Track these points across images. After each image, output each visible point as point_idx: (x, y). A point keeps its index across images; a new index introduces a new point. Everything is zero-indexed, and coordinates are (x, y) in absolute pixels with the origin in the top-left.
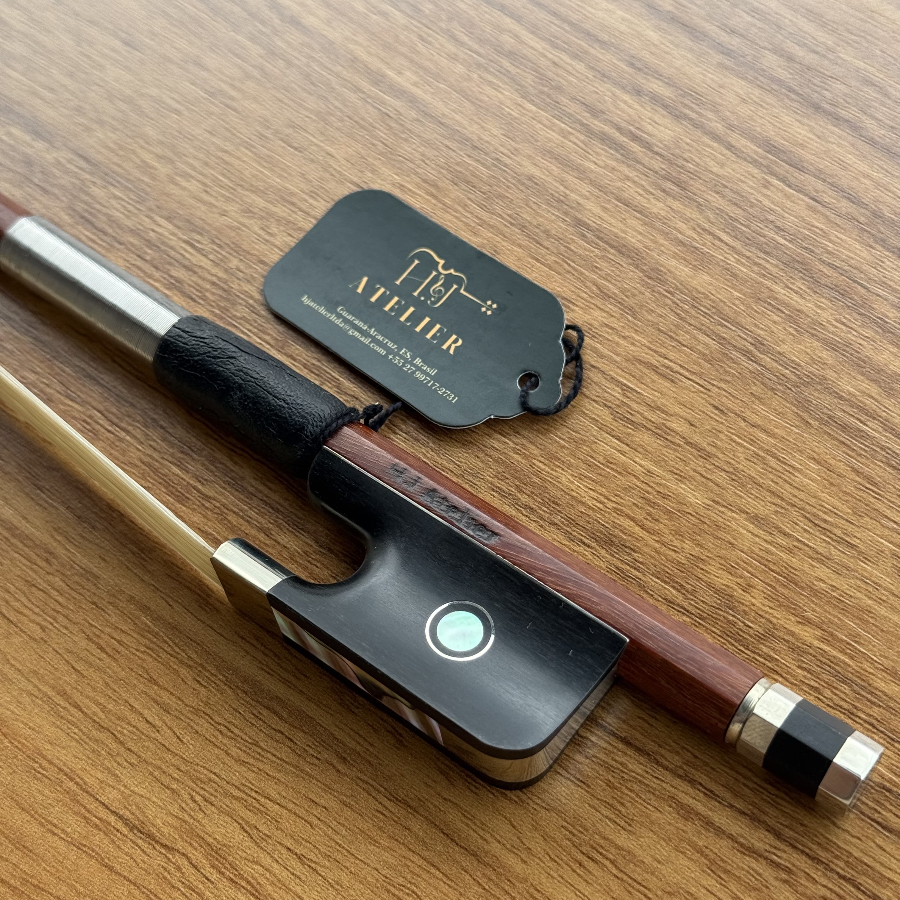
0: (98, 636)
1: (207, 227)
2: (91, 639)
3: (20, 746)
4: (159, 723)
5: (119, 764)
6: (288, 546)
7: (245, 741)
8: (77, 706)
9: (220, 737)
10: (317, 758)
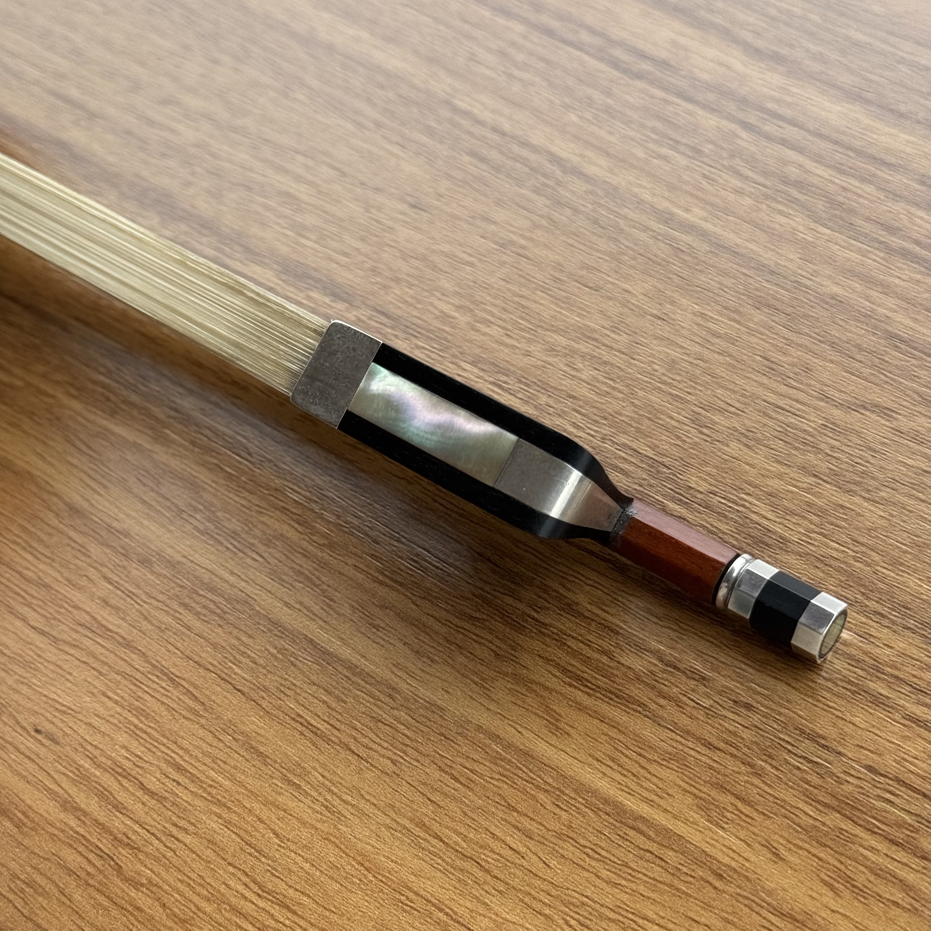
0: (450, 767)
1: (512, 368)
2: (443, 770)
3: (384, 880)
4: (523, 849)
5: (486, 892)
6: (633, 667)
7: (614, 862)
8: (437, 837)
9: (587, 859)
10: (692, 876)
